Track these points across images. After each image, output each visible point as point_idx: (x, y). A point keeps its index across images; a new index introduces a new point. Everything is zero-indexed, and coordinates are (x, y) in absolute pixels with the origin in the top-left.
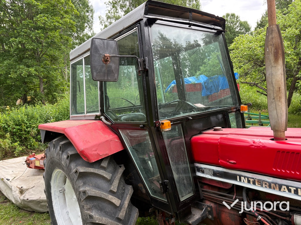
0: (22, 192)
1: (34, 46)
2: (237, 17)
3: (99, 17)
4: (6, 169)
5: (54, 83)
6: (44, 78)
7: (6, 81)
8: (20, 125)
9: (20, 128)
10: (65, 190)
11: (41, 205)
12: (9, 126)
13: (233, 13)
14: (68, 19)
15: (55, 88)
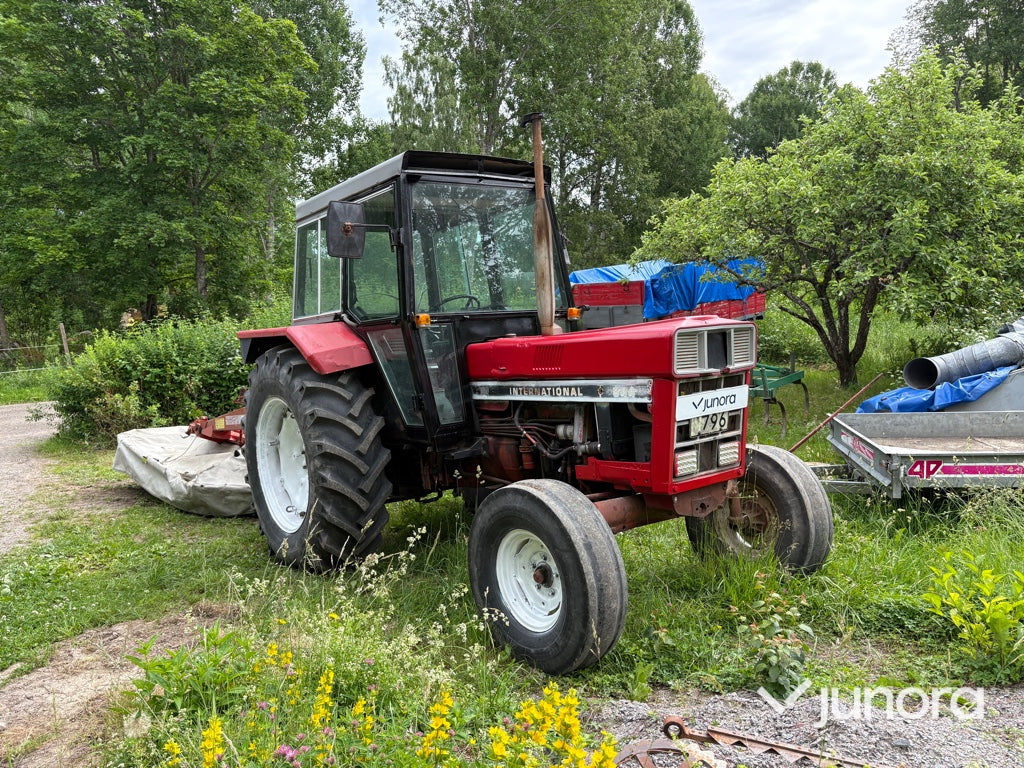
0: (187, 477)
1: (188, 160)
2: (828, 74)
3: (384, 61)
4: (147, 443)
5: (236, 268)
6: (209, 250)
7: (104, 256)
8: (162, 366)
9: (162, 374)
10: (279, 443)
11: (227, 500)
12: (135, 367)
13: (814, 62)
14: (284, 85)
15: (238, 282)
